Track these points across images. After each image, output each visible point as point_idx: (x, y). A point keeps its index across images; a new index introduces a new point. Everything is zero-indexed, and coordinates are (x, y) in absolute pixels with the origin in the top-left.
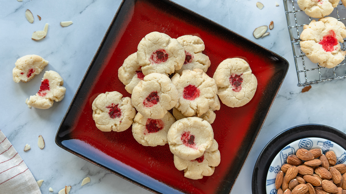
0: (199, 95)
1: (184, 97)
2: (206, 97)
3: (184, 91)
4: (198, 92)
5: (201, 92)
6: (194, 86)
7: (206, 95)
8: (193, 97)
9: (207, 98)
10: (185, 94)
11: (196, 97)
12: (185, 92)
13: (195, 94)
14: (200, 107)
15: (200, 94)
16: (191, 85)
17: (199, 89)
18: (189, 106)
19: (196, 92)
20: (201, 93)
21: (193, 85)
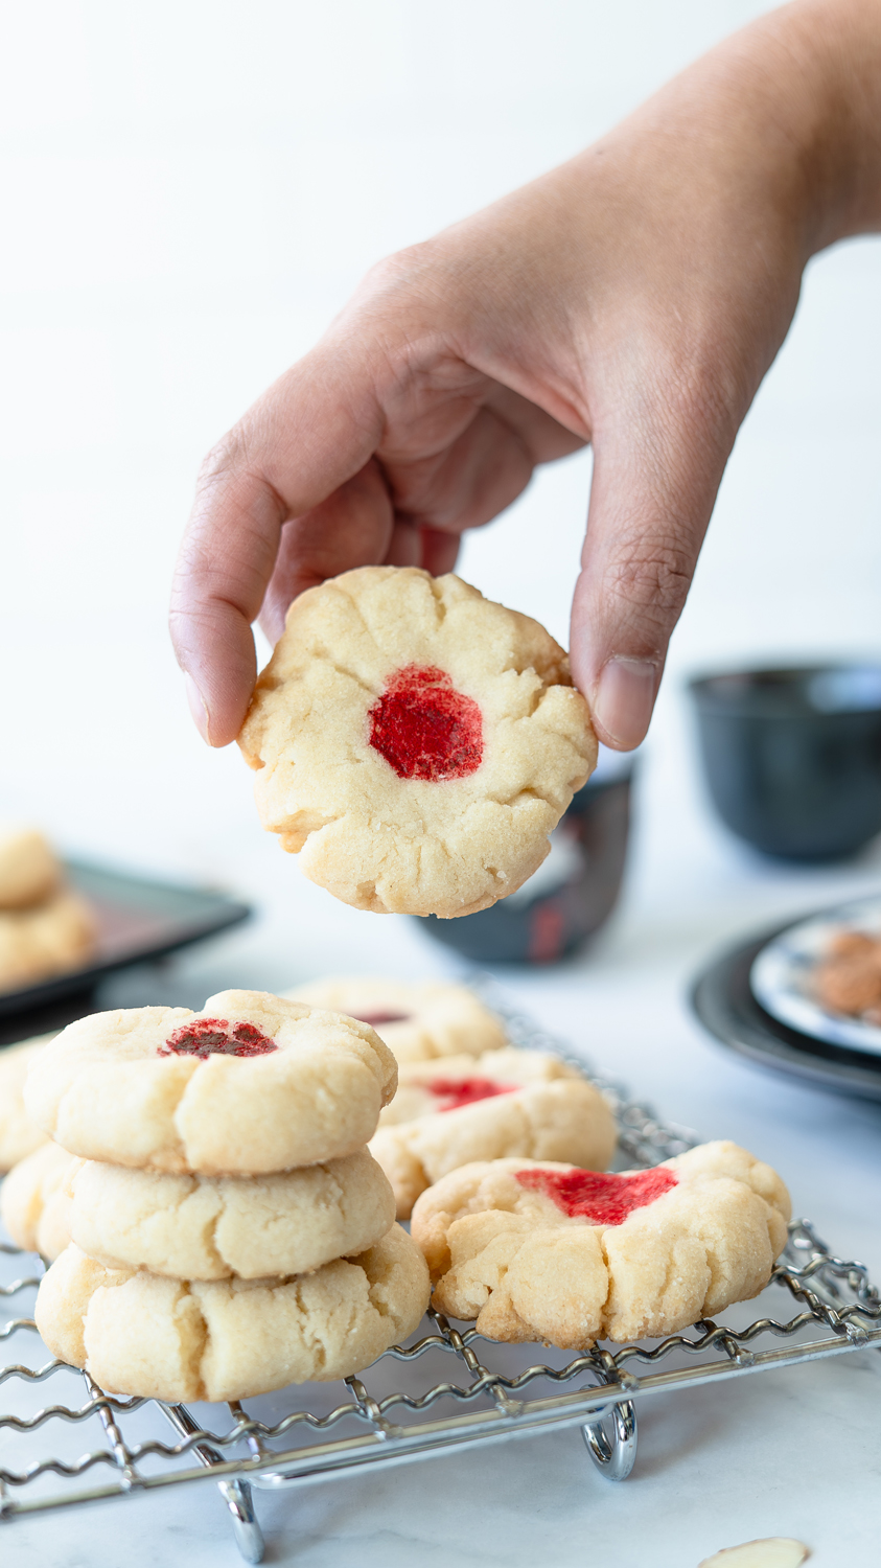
0: (428, 676)
1: (473, 767)
2: (434, 619)
3: (426, 774)
4: (411, 684)
5: (404, 662)
6: (377, 716)
7: (424, 621)
8: (452, 707)
9: (441, 612)
10: (443, 768)
11: (449, 695)
12: (433, 772)
13: (431, 704)
14: (516, 650)
15: (422, 664)
16: (368, 734)
17: (391, 680)
18: (525, 721)
19: (413, 694)
20: (417, 660)
21: (366, 727)
